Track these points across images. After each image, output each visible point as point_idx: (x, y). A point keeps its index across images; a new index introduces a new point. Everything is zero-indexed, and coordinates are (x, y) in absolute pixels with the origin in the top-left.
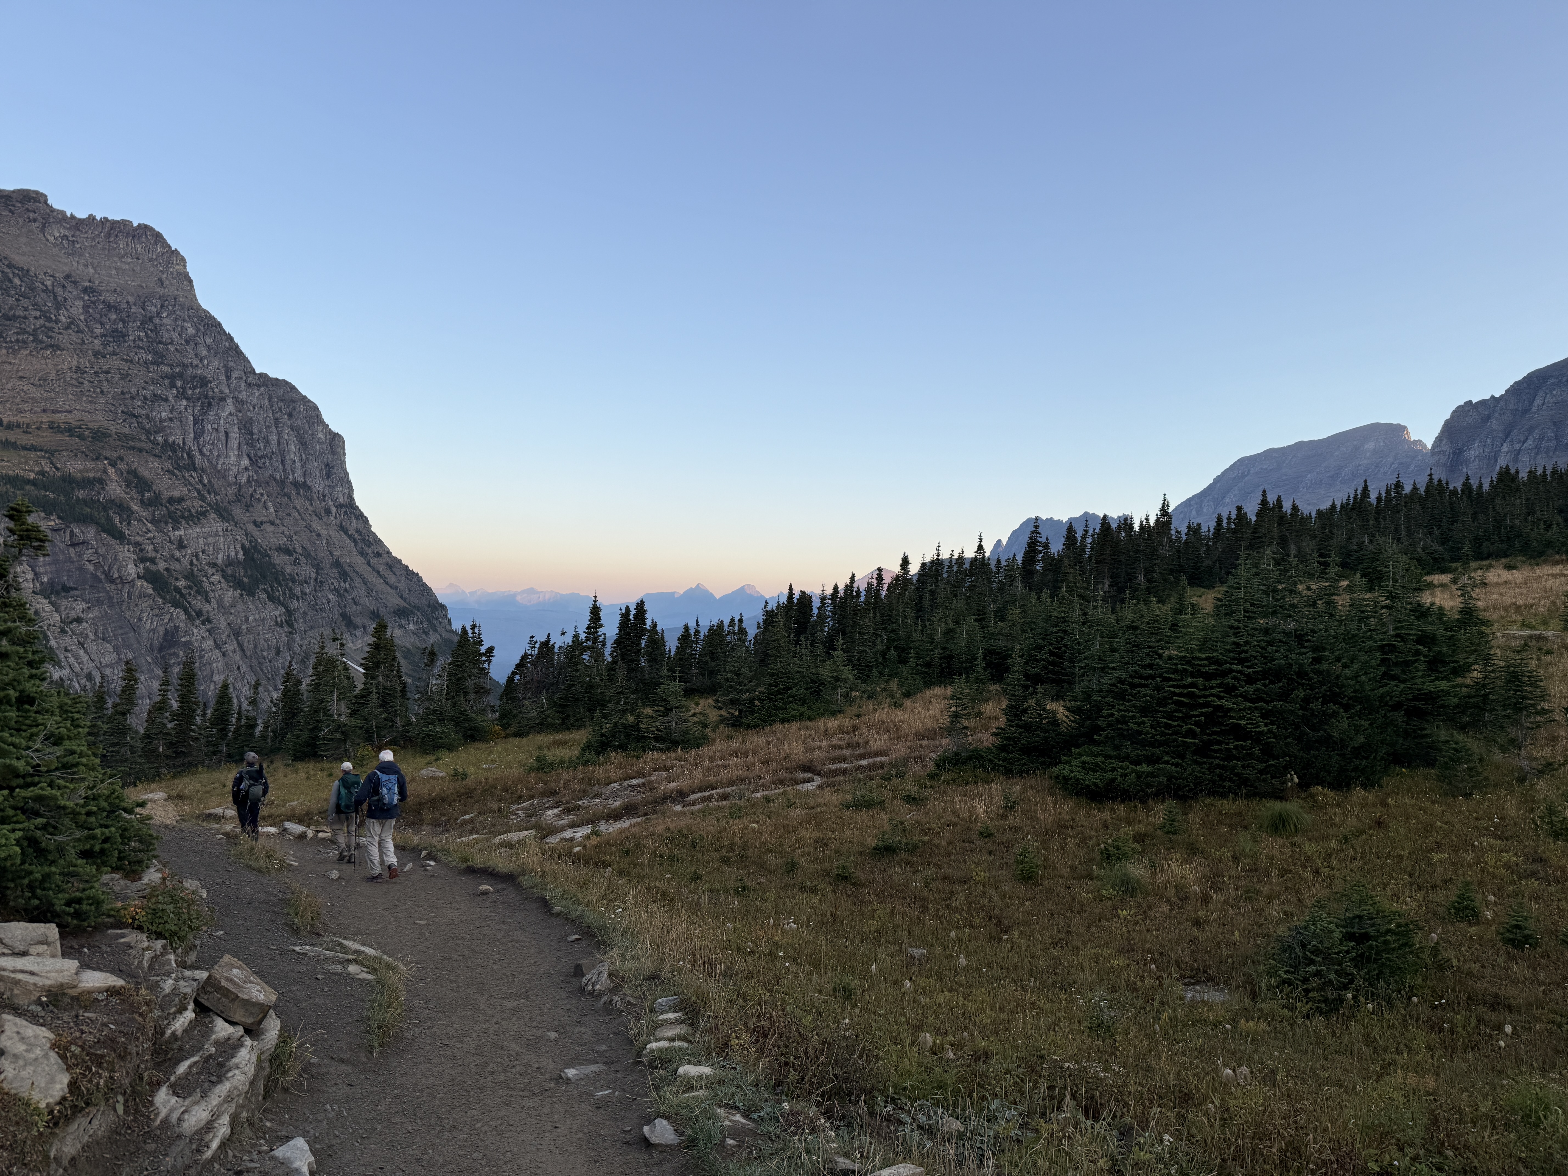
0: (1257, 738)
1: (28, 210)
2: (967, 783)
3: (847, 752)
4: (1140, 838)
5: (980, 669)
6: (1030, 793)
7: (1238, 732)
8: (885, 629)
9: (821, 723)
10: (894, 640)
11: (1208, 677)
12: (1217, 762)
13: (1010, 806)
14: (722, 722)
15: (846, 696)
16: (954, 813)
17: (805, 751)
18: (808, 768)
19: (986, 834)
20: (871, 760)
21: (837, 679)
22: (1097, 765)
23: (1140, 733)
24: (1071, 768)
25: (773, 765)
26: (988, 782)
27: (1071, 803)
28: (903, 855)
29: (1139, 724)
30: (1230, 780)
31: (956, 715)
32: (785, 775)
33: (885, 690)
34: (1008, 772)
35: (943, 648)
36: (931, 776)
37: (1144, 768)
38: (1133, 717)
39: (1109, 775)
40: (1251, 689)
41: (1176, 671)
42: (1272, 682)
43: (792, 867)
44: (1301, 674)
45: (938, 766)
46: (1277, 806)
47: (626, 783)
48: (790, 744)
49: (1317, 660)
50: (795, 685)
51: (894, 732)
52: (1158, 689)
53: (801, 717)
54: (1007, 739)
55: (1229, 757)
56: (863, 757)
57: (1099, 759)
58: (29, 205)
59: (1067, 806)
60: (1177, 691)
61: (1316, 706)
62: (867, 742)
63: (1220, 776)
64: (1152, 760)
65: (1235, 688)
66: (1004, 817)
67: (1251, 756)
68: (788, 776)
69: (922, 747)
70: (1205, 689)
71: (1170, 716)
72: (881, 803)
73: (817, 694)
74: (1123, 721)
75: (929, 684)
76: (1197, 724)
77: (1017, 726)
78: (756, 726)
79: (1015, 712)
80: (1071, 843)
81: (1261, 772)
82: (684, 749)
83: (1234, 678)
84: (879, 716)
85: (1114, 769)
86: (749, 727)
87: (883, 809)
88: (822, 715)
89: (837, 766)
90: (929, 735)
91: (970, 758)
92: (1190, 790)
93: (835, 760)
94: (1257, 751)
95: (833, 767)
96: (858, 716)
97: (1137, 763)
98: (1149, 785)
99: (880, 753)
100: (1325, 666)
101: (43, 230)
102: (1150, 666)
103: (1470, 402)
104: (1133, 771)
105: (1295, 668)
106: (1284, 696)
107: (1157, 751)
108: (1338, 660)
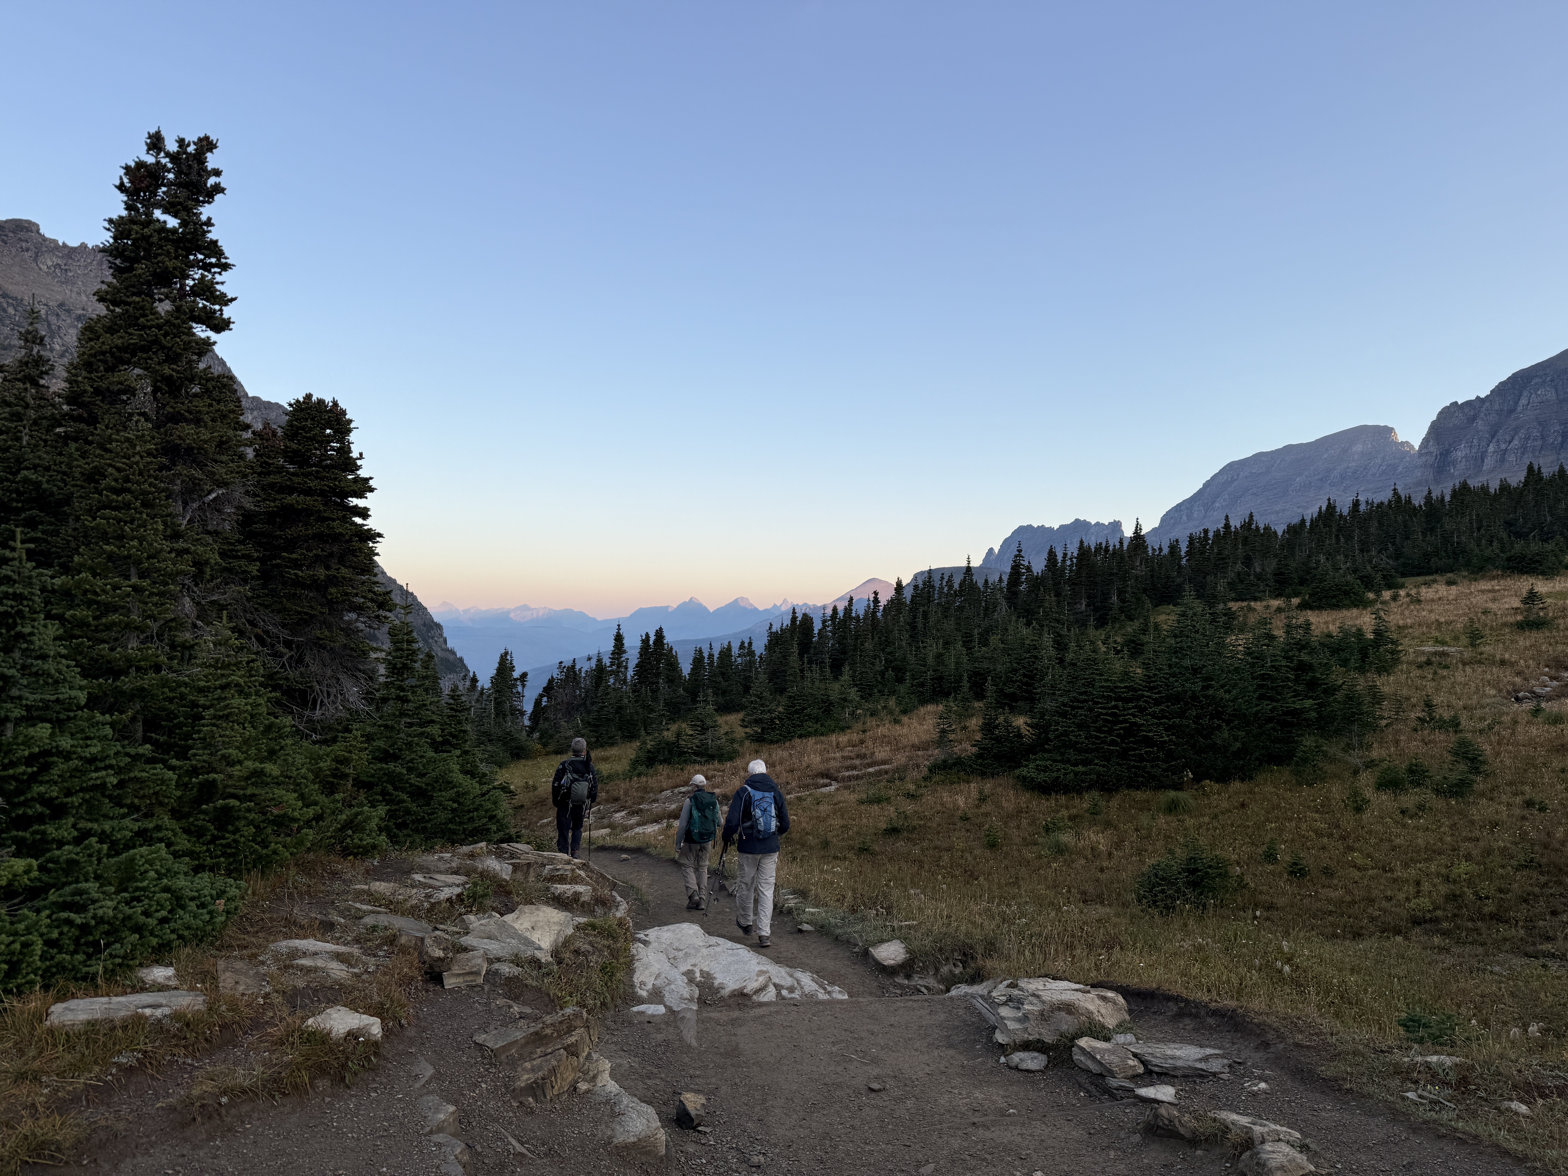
0: (1162, 745)
1: (20, 239)
2: (952, 783)
3: (857, 762)
4: (1072, 818)
5: (966, 689)
6: (999, 790)
7: (1148, 741)
8: (883, 650)
9: (833, 738)
10: (891, 662)
11: (1126, 700)
12: (1132, 763)
13: (983, 799)
14: (747, 738)
15: (852, 714)
16: (942, 804)
17: (822, 762)
18: (826, 775)
19: (965, 818)
20: (877, 768)
21: (845, 700)
22: (1046, 767)
23: (1077, 743)
24: (1028, 770)
25: (796, 774)
26: (968, 782)
27: (1028, 795)
28: (905, 834)
29: (1076, 736)
30: (1143, 777)
31: (943, 731)
32: (809, 781)
33: (885, 707)
34: (983, 775)
35: (935, 671)
36: (925, 779)
37: (1081, 768)
38: (1073, 731)
39: (1055, 774)
40: (1157, 709)
41: (1103, 697)
42: (1173, 704)
43: (826, 844)
44: (1194, 697)
45: (930, 770)
46: (1172, 794)
47: (676, 791)
48: (809, 756)
49: (1205, 688)
50: (809, 706)
51: (896, 745)
52: (1091, 710)
53: (816, 733)
54: (983, 749)
55: (1142, 759)
56: (870, 765)
57: (1048, 763)
58: (22, 235)
59: (1025, 798)
60: (1104, 711)
61: (1205, 721)
62: (873, 753)
63: (1135, 774)
64: (1085, 763)
65: (1146, 709)
66: (978, 807)
67: (1158, 759)
68: (811, 781)
69: (918, 756)
70: (1124, 710)
71: (1099, 730)
72: (888, 799)
73: (827, 712)
74: (1065, 734)
75: (923, 702)
76: (1118, 736)
77: (991, 739)
78: (777, 742)
79: (988, 727)
80: (1024, 822)
81: (1165, 770)
82: (720, 761)
83: (1145, 701)
84: (881, 731)
85: (1058, 770)
86: (772, 742)
87: (889, 803)
88: (834, 731)
89: (850, 773)
90: (924, 746)
91: (955, 764)
92: (1114, 785)
93: (848, 768)
94: (1161, 755)
95: (847, 774)
96: (864, 731)
97: (1076, 765)
98: (1083, 781)
99: (884, 762)
100: (1211, 692)
101: (35, 260)
102: (1085, 693)
103: (1456, 403)
104: (1072, 771)
105: (1189, 693)
106: (1182, 714)
107: (1090, 756)
108: (1222, 687)
